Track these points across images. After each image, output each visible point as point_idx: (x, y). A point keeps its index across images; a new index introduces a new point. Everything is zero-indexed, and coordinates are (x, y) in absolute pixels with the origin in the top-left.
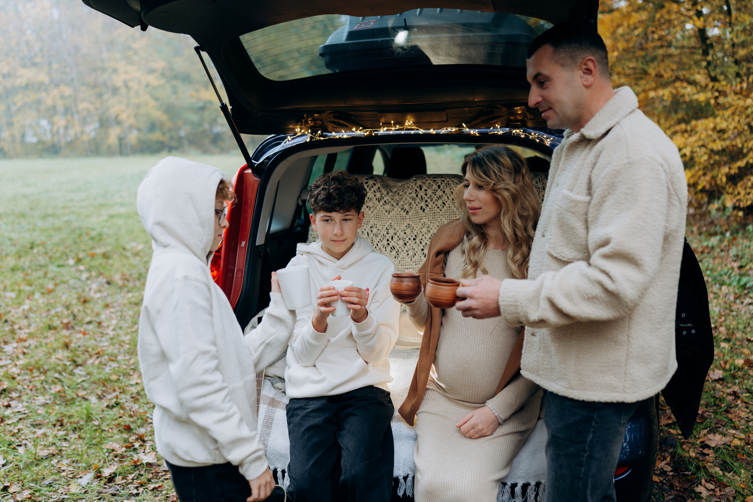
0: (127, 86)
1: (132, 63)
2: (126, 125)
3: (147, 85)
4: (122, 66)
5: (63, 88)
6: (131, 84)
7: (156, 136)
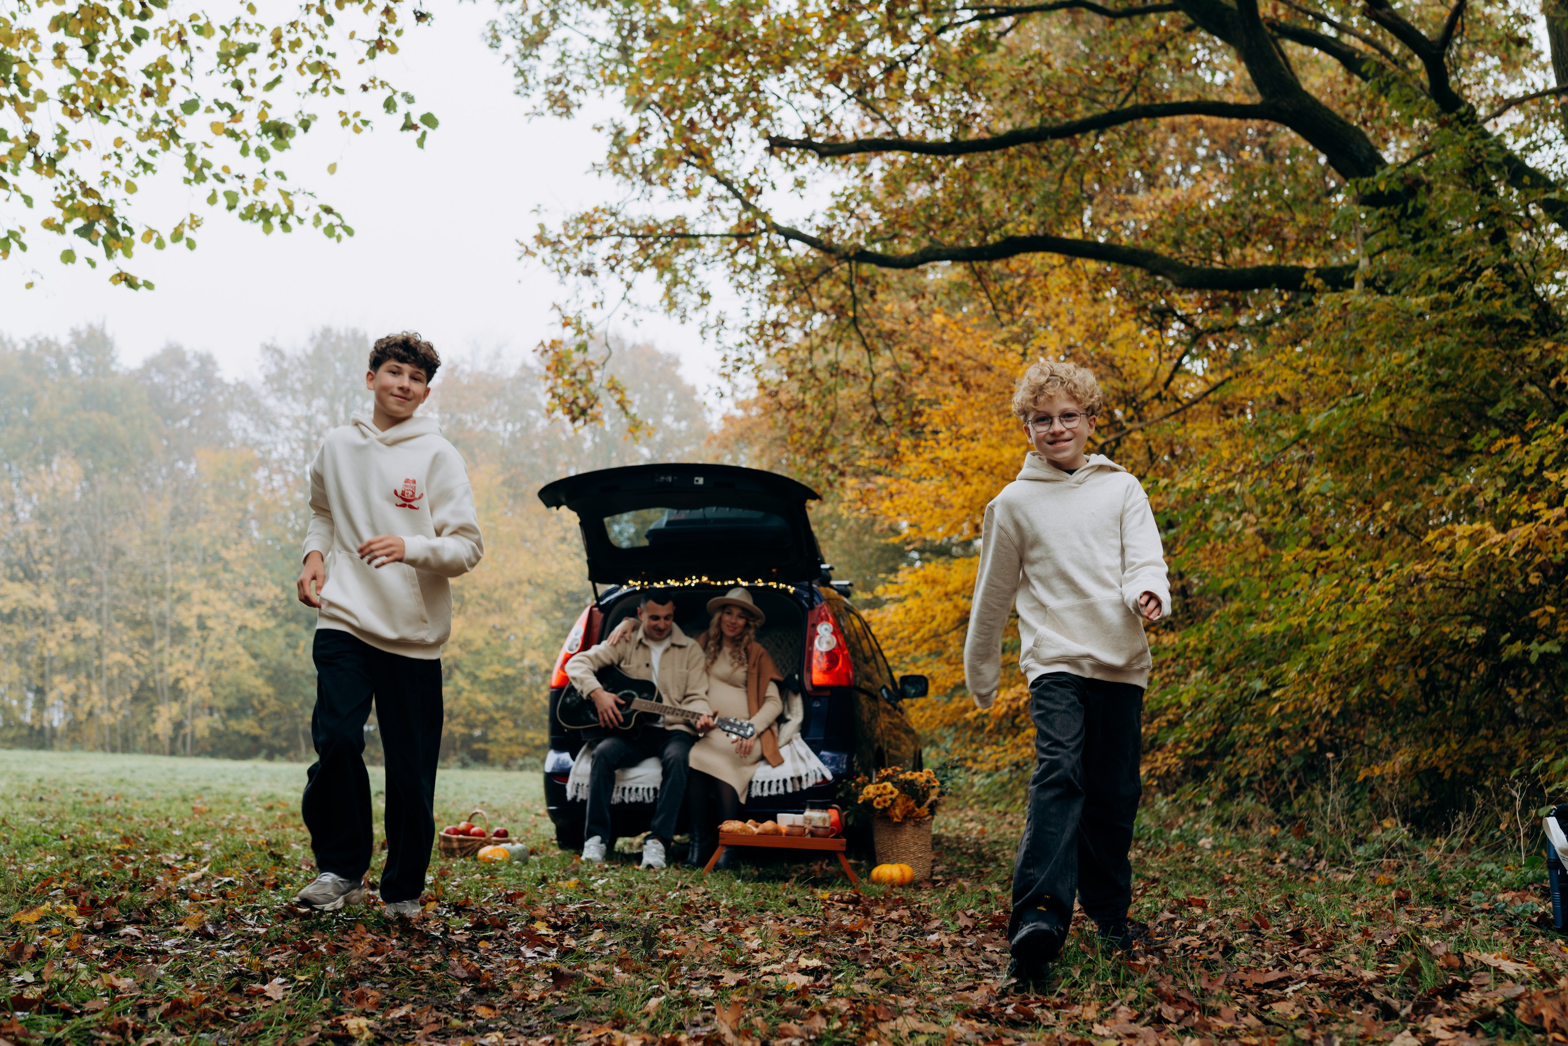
0: (202, 626)
1: (218, 586)
2: (191, 700)
3: (242, 628)
4: (199, 590)
5: (81, 622)
6: (210, 623)
7: (247, 725)
